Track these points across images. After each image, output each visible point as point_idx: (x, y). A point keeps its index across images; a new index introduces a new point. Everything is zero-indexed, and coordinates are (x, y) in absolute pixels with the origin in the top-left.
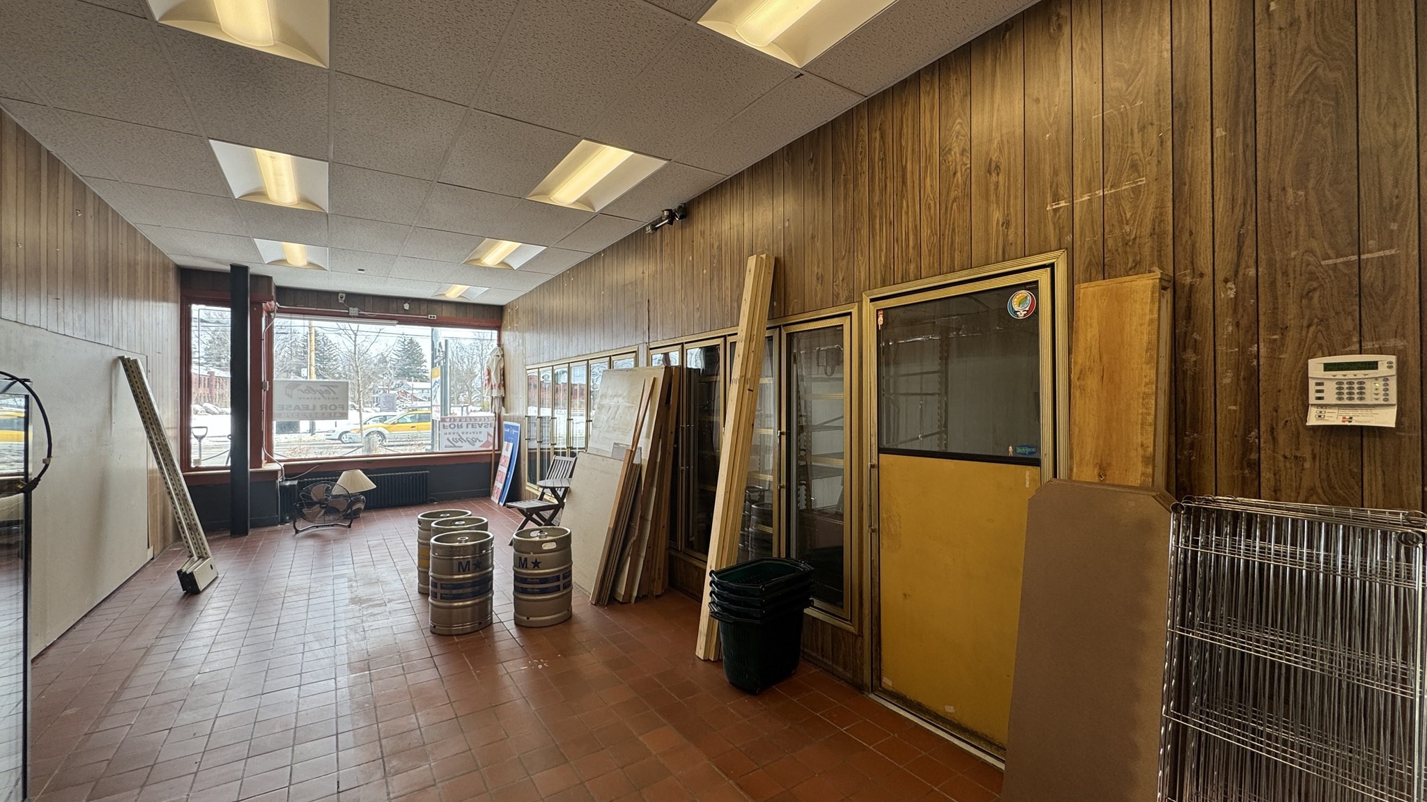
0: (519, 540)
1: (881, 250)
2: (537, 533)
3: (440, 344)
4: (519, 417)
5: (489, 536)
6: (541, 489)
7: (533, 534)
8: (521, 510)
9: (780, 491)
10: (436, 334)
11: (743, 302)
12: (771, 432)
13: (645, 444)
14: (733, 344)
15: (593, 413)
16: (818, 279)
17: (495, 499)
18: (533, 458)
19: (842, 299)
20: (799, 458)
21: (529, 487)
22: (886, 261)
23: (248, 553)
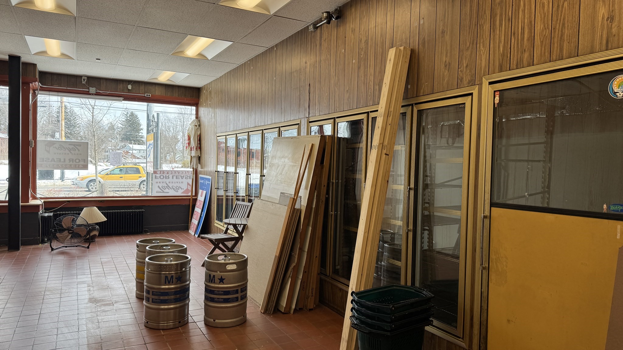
0: (209, 262)
1: (500, 42)
2: (223, 257)
3: (153, 116)
4: (211, 172)
5: (188, 258)
6: (226, 226)
7: (219, 258)
8: (211, 240)
9: (407, 234)
10: (151, 107)
11: (384, 85)
12: (402, 188)
13: (304, 194)
14: (374, 119)
15: (265, 171)
16: (446, 66)
17: (192, 232)
18: (220, 203)
19: (465, 82)
20: (424, 209)
21: (217, 224)
22: (503, 51)
23: (20, 263)
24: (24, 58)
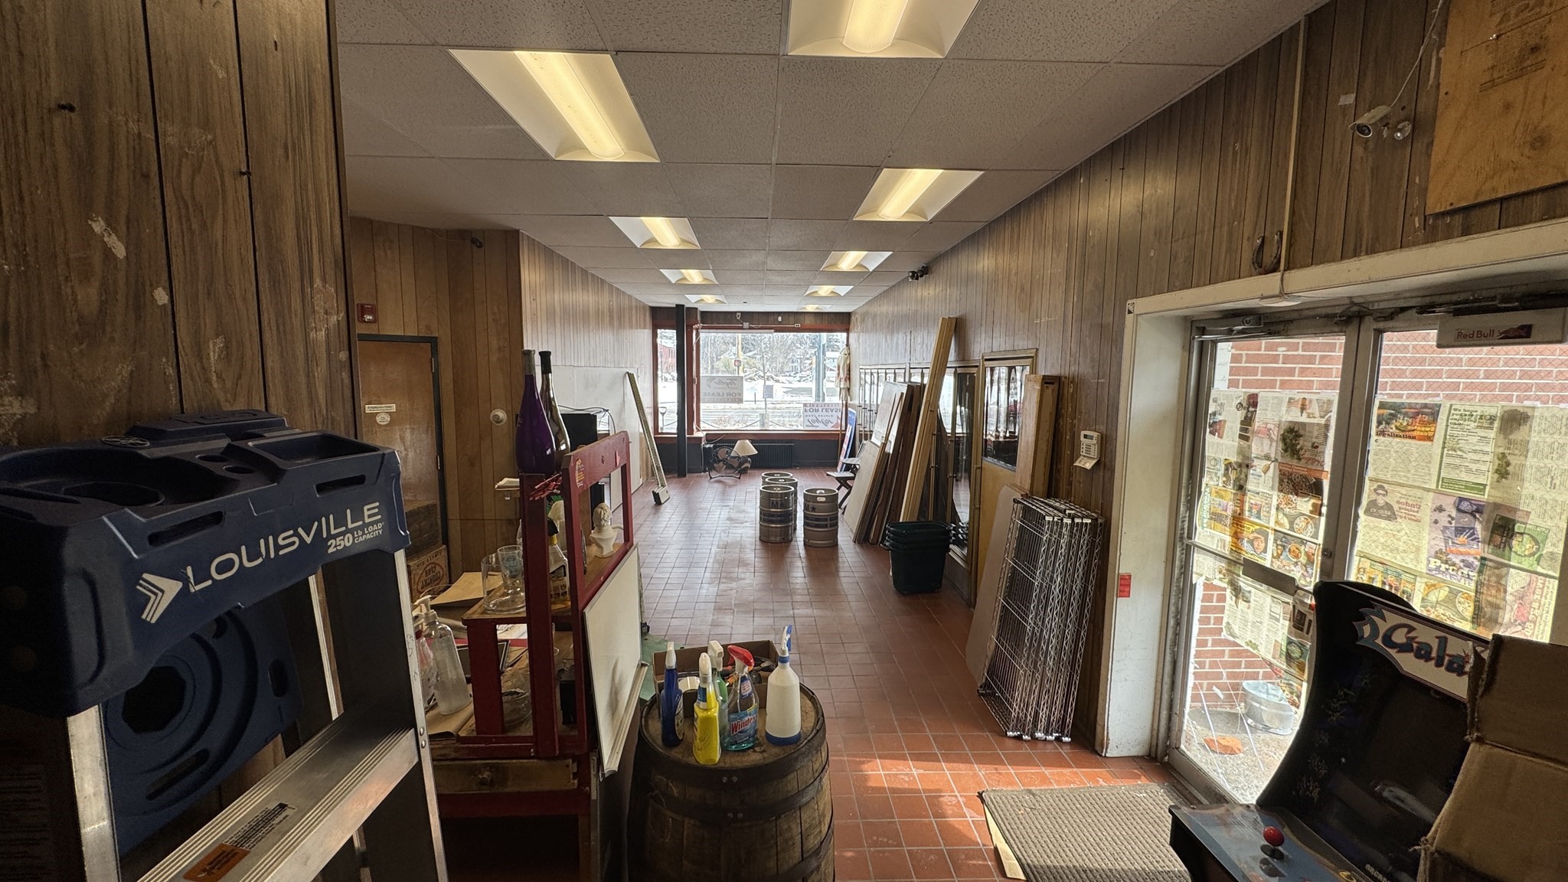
5: (790, 489)
23: (685, 487)
24: (687, 305)
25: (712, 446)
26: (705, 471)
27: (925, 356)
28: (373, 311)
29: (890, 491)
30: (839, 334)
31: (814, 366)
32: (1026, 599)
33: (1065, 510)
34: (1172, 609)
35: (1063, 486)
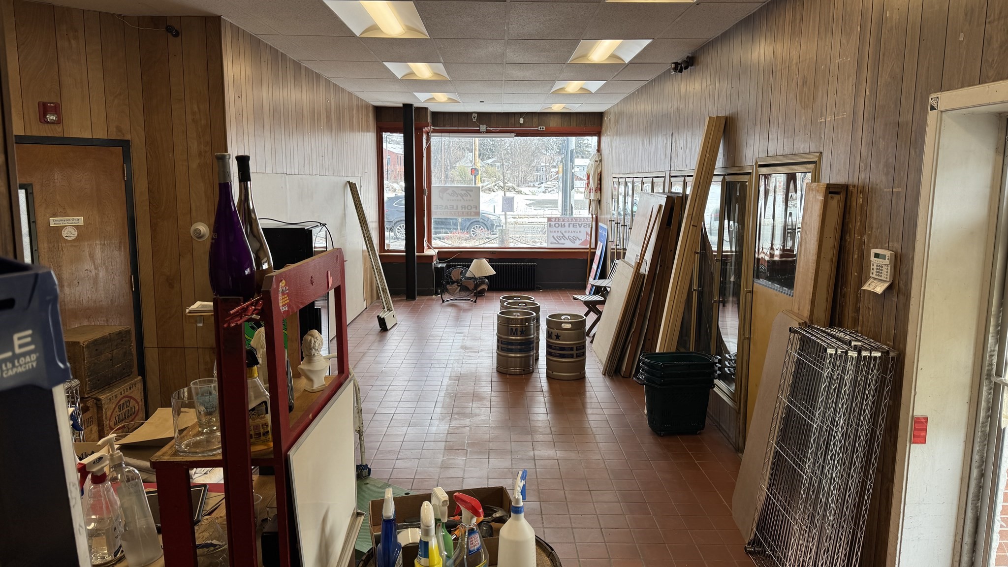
0: (549, 320)
23: (414, 311)
24: (416, 105)
25: (444, 265)
26: (437, 294)
27: (688, 162)
28: (56, 110)
29: (645, 317)
30: (589, 138)
31: (560, 175)
32: (803, 446)
33: (850, 342)
34: (976, 457)
35: (849, 313)
